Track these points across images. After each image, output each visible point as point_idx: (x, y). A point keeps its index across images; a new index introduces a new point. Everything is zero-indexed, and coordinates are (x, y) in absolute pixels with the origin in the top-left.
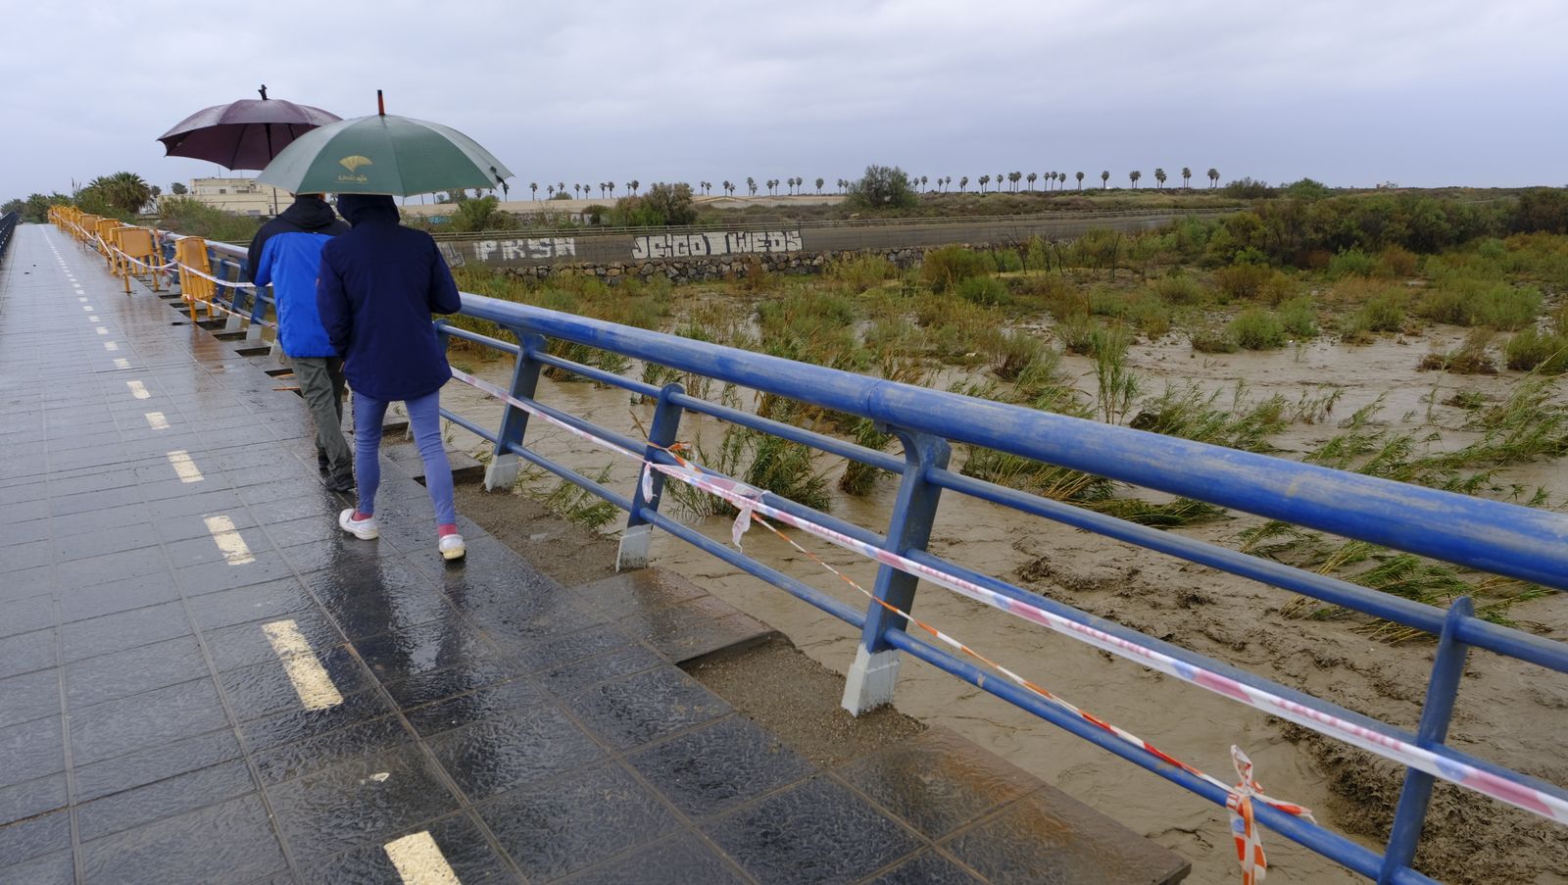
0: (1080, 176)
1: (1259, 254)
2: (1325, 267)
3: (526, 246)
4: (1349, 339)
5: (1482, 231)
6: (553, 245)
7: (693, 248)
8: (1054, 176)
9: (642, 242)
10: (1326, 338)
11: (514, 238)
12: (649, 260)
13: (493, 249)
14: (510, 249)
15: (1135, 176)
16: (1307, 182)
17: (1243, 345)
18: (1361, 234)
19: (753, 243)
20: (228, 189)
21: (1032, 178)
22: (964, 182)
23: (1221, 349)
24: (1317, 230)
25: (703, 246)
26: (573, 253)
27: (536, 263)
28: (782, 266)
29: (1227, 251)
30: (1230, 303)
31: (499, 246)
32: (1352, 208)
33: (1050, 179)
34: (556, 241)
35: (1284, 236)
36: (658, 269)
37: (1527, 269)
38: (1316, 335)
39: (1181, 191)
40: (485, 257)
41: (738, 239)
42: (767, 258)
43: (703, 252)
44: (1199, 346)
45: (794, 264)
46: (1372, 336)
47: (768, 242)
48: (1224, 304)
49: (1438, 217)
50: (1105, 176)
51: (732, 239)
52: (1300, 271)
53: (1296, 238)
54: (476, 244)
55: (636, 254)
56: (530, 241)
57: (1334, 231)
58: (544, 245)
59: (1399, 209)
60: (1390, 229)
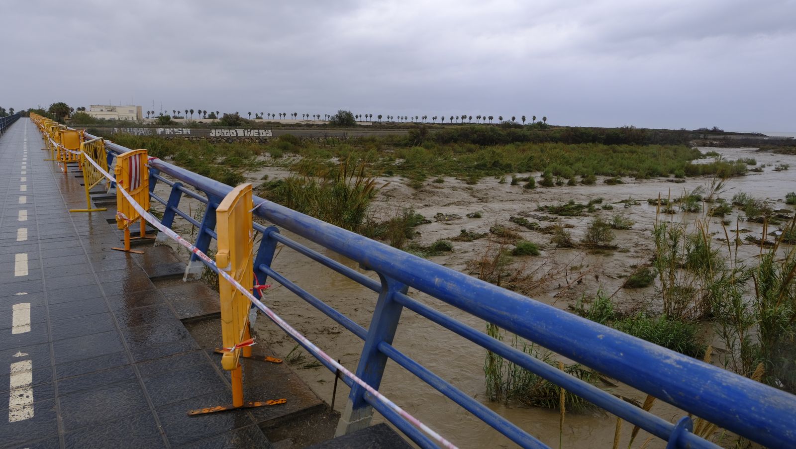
3: (173, 130)
6: (182, 130)
7: (231, 134)
9: (213, 131)
11: (170, 128)
12: (215, 137)
13: (163, 131)
14: (168, 131)
19: (254, 133)
20: (104, 109)
25: (235, 133)
26: (189, 133)
27: (176, 136)
28: (264, 141)
31: (164, 130)
33: (479, 119)
34: (183, 129)
36: (218, 140)
40: (160, 133)
41: (248, 131)
42: (258, 138)
43: (235, 135)
45: (268, 140)
47: (259, 133)
51: (246, 132)
54: (157, 129)
55: (211, 135)
56: (175, 129)
58: (179, 130)
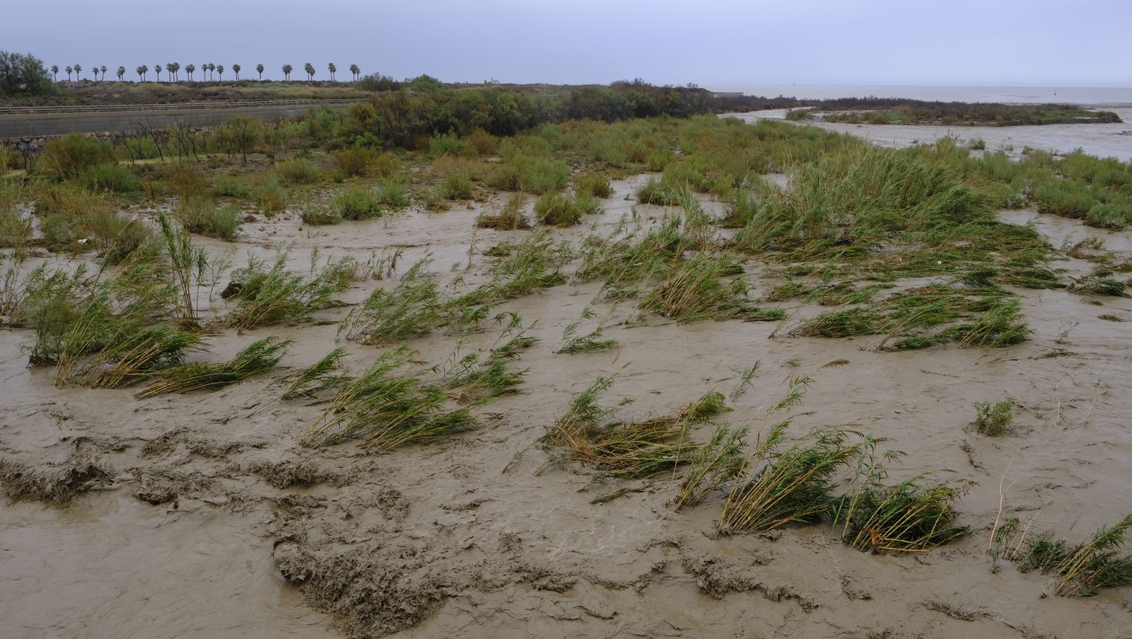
0: (237, 69)
1: (375, 138)
2: (426, 148)
4: (431, 207)
5: (545, 118)
8: (212, 68)
10: (415, 207)
15: (287, 70)
16: (426, 78)
17: (346, 216)
18: (456, 120)
21: (190, 69)
22: (121, 72)
23: (327, 221)
24: (422, 117)
29: (349, 136)
30: (344, 181)
32: (449, 100)
33: (208, 71)
35: (394, 123)
37: (572, 147)
38: (408, 205)
39: (325, 84)
44: (308, 220)
46: (449, 203)
48: (339, 182)
49: (512, 107)
50: (260, 69)
52: (408, 152)
53: (404, 124)
57: (435, 119)
59: (483, 100)
60: (477, 116)
